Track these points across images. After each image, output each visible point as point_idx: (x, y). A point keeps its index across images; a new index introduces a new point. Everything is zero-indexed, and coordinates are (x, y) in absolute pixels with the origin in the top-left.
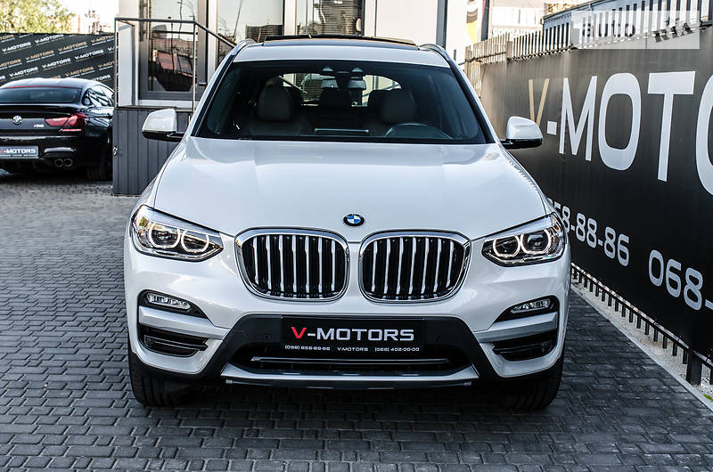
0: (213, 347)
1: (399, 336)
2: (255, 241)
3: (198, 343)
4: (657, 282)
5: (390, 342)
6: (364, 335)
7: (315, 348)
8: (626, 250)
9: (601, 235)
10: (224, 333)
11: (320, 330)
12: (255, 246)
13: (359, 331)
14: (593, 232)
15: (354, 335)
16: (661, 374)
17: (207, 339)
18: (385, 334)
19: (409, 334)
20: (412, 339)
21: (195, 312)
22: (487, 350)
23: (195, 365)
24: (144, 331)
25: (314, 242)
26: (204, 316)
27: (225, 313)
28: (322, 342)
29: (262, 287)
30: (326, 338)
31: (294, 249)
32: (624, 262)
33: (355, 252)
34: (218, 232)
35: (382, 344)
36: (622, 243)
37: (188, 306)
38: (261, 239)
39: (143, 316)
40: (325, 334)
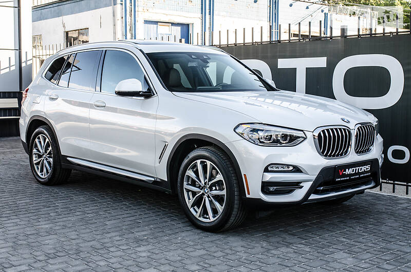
0: (307, 186)
1: (367, 169)
2: (321, 132)
3: (297, 185)
5: (365, 172)
7: (346, 178)
10: (314, 177)
12: (322, 135)
13: (357, 168)
15: (356, 170)
17: (301, 182)
19: (369, 167)
20: (369, 169)
21: (297, 170)
26: (301, 172)
27: (313, 167)
28: (348, 175)
31: (336, 135)
33: (353, 134)
34: (302, 131)
35: (362, 173)
37: (291, 168)
38: (323, 131)
39: (269, 177)
40: (348, 172)
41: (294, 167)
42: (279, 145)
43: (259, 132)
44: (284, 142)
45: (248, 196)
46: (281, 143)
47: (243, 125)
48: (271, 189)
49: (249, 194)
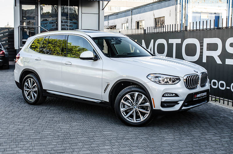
0: (181, 103)
7: (197, 99)
10: (184, 99)
15: (201, 95)
26: (178, 96)
31: (193, 78)
33: (200, 78)
37: (174, 95)
38: (188, 77)
39: (164, 99)
40: (198, 96)
41: (176, 94)
42: (168, 84)
43: (159, 78)
44: (170, 82)
45: (154, 108)
46: (168, 83)
47: (151, 75)
48: (165, 105)
49: (155, 107)
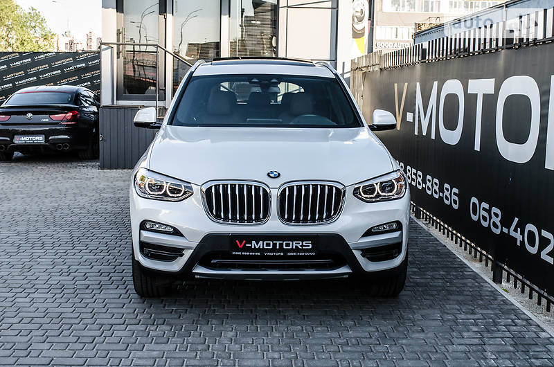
0: (188, 254)
1: (302, 246)
2: (213, 187)
3: (178, 252)
4: (475, 218)
5: (297, 249)
6: (281, 245)
7: (251, 254)
8: (456, 198)
9: (441, 189)
10: (194, 245)
11: (254, 242)
12: (213, 191)
13: (278, 242)
14: (436, 188)
15: (275, 245)
16: (475, 276)
17: (184, 249)
18: (293, 244)
19: (308, 244)
20: (310, 247)
21: (176, 233)
22: (357, 254)
23: (176, 266)
24: (143, 245)
25: (249, 188)
26: (182, 235)
27: (194, 233)
28: (255, 250)
29: (218, 216)
30: (257, 247)
31: (237, 193)
32: (456, 207)
33: (275, 194)
34: (190, 183)
35: (292, 250)
36: (455, 194)
37: (171, 229)
38: (217, 187)
39: (143, 236)
40: (257, 245)
41: (174, 228)
46: (168, 196)
